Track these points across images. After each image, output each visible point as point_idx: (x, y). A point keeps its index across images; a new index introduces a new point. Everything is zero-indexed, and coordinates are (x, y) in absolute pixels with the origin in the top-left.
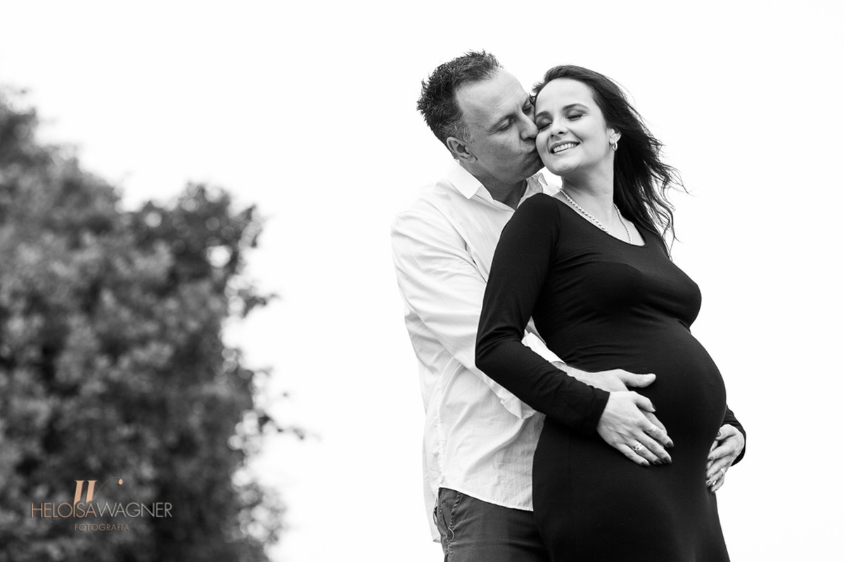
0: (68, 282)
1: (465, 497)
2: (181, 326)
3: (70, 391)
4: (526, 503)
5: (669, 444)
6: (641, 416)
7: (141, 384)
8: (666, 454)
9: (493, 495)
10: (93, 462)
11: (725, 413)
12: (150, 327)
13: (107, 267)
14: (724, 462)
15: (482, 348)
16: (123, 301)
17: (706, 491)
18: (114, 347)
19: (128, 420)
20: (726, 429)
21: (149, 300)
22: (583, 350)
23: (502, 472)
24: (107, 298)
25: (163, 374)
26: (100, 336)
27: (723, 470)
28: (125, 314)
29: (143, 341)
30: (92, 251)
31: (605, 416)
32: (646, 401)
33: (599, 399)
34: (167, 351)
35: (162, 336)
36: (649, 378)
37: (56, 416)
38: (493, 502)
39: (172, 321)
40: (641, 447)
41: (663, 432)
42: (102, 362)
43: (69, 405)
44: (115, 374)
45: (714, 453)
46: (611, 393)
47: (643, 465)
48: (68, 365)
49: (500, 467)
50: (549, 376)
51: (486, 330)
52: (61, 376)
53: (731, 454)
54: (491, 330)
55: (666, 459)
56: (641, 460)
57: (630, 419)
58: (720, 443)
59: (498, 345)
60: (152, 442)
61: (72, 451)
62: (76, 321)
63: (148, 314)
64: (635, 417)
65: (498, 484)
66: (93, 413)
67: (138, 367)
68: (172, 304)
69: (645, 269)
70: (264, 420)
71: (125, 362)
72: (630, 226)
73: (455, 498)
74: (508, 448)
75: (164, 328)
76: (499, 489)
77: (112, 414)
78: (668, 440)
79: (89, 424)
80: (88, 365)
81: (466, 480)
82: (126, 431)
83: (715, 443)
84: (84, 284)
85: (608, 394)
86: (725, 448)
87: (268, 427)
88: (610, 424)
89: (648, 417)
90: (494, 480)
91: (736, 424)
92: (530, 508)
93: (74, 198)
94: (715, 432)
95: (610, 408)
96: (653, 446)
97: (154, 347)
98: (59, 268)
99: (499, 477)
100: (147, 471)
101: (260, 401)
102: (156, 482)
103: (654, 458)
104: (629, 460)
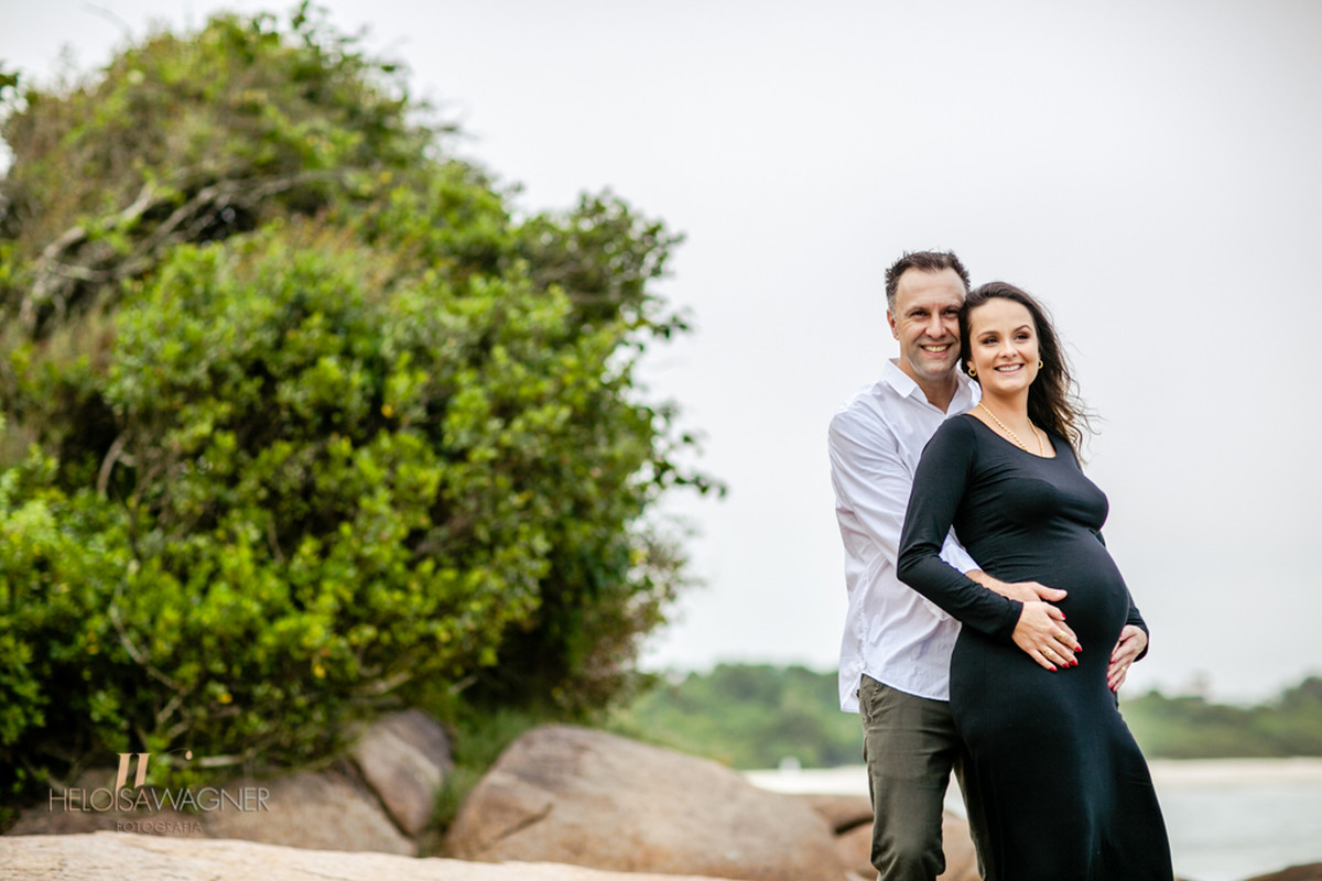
0: (456, 334)
1: (883, 686)
2: (581, 384)
3: (459, 456)
4: (941, 692)
5: (1077, 648)
6: (1051, 623)
7: (534, 448)
8: (1074, 658)
9: (910, 685)
10: (482, 534)
11: (1128, 611)
12: (546, 386)
13: (500, 316)
14: (1124, 660)
15: (903, 563)
16: (517, 357)
17: (1109, 691)
18: (506, 409)
19: (518, 487)
20: (1128, 630)
21: (546, 353)
22: (1001, 559)
23: (919, 663)
24: (499, 353)
25: (559, 437)
26: (492, 396)
27: (1124, 668)
28: (520, 371)
29: (538, 402)
30: (482, 298)
31: (1019, 626)
32: (1057, 611)
33: (1013, 611)
34: (565, 413)
35: (559, 397)
36: (1061, 594)
37: (444, 485)
38: (910, 692)
39: (569, 379)
40: (1051, 652)
41: (1073, 639)
42: (495, 424)
43: (457, 472)
44: (507, 438)
45: (1117, 653)
46: (1025, 603)
47: (1051, 670)
48: (456, 429)
49: (918, 658)
50: (966, 591)
51: (906, 547)
52: (448, 440)
53: (1131, 653)
54: (911, 546)
55: (1073, 662)
56: (1049, 665)
57: (1043, 627)
58: (1122, 643)
59: (918, 562)
60: (545, 509)
61: (458, 522)
62: (465, 377)
63: (545, 371)
64: (1047, 624)
65: (915, 675)
66: (484, 481)
67: (530, 431)
68: (570, 360)
69: (1058, 482)
70: (663, 467)
71: (518, 424)
72: (1042, 436)
73: (875, 686)
74: (925, 642)
75: (562, 387)
76: (915, 680)
77: (504, 481)
78: (1078, 645)
79: (479, 492)
80: (478, 428)
81: (885, 671)
82: (517, 500)
83: (1118, 644)
84: (475, 338)
85: (1022, 604)
86: (1126, 648)
87: (668, 477)
88: (1024, 632)
89: (1059, 626)
90: (911, 671)
91: (1139, 622)
92: (946, 697)
93: (454, 216)
94: (1119, 633)
95: (1024, 617)
96: (1062, 650)
97: (549, 410)
98: (446, 318)
99: (916, 668)
100: (541, 545)
101: (660, 445)
102: (550, 555)
103: (1062, 662)
104: (1039, 666)
